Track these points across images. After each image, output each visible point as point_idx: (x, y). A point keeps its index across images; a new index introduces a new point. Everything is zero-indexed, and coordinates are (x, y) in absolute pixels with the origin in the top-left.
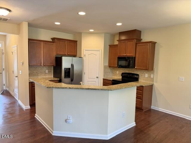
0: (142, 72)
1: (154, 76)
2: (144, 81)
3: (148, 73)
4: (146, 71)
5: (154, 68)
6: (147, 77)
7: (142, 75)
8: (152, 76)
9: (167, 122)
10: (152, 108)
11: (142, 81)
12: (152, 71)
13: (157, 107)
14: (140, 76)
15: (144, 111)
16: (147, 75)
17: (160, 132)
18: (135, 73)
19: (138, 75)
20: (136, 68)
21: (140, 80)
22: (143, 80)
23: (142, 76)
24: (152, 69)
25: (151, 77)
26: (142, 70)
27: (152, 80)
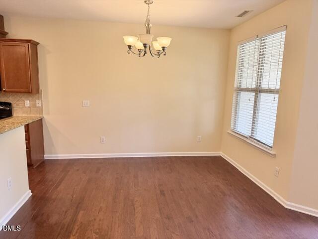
0: (19, 98)
1: (42, 104)
2: (24, 115)
3: (31, 99)
4: (26, 95)
5: (40, 89)
6: (29, 106)
7: (18, 103)
8: (38, 103)
9: (78, 170)
10: (45, 158)
11: (20, 115)
12: (37, 94)
13: (55, 154)
14: (14, 106)
15: (35, 167)
16: (28, 103)
17: (74, 188)
18: (3, 101)
19: (9, 104)
20: (5, 91)
21: (15, 114)
22: (23, 112)
23: (18, 105)
24: (38, 91)
25: (37, 105)
26: (17, 94)
27: (40, 110)
